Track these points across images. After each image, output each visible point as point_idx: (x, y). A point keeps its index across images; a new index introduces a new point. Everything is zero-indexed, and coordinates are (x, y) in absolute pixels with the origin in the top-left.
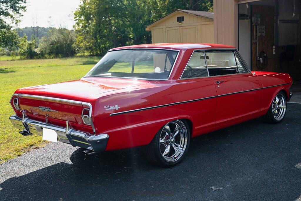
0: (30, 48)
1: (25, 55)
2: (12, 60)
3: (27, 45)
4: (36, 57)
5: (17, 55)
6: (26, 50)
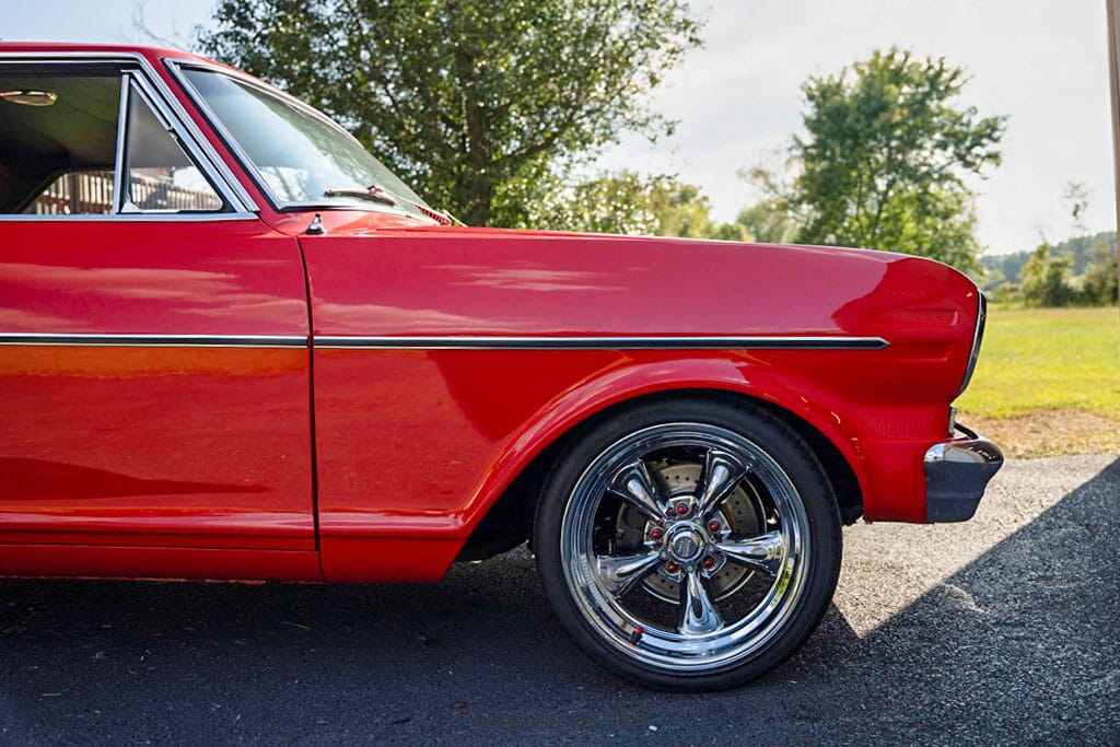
0: (1056, 277)
1: (1038, 297)
3: (1046, 269)
4: (1071, 301)
6: (1044, 280)
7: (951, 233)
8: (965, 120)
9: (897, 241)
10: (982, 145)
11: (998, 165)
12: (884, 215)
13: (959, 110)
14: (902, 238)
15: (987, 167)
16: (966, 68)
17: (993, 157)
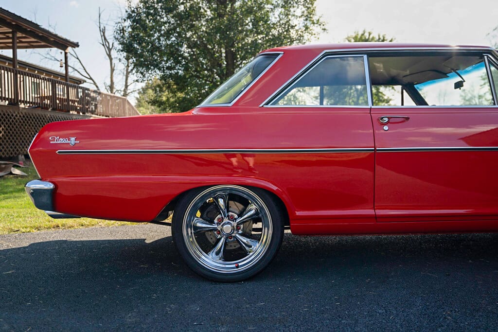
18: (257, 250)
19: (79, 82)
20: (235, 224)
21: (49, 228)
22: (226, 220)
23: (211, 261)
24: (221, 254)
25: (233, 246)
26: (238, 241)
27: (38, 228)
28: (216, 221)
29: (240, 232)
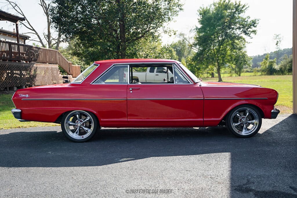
0: (271, 66)
1: (265, 72)
2: (254, 76)
3: (268, 63)
4: (276, 73)
5: (258, 71)
6: (267, 67)
7: (241, 54)
8: (246, 20)
9: (225, 57)
10: (251, 28)
11: (255, 34)
12: (221, 49)
13: (244, 17)
14: (226, 56)
15: (252, 35)
16: (247, 4)
17: (254, 32)
18: (90, 131)
19: (25, 38)
20: (82, 123)
21: (16, 128)
22: (79, 122)
23: (75, 136)
24: (78, 133)
25: (82, 131)
26: (83, 128)
27: (11, 128)
28: (76, 122)
29: (84, 126)
